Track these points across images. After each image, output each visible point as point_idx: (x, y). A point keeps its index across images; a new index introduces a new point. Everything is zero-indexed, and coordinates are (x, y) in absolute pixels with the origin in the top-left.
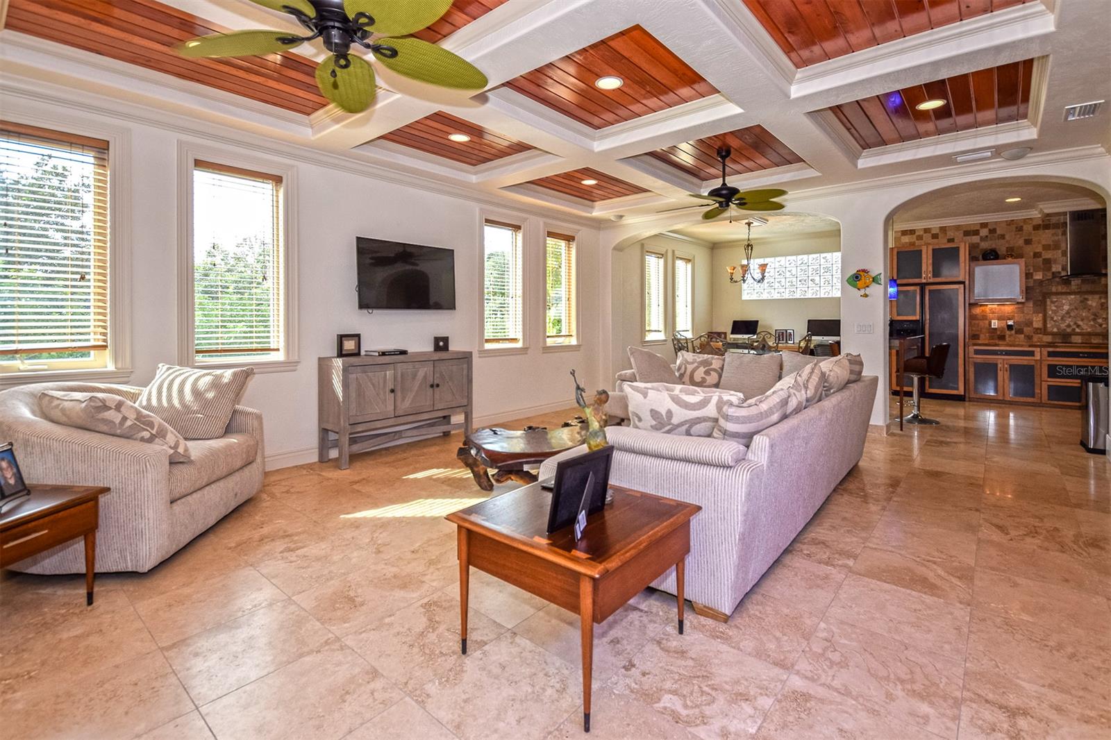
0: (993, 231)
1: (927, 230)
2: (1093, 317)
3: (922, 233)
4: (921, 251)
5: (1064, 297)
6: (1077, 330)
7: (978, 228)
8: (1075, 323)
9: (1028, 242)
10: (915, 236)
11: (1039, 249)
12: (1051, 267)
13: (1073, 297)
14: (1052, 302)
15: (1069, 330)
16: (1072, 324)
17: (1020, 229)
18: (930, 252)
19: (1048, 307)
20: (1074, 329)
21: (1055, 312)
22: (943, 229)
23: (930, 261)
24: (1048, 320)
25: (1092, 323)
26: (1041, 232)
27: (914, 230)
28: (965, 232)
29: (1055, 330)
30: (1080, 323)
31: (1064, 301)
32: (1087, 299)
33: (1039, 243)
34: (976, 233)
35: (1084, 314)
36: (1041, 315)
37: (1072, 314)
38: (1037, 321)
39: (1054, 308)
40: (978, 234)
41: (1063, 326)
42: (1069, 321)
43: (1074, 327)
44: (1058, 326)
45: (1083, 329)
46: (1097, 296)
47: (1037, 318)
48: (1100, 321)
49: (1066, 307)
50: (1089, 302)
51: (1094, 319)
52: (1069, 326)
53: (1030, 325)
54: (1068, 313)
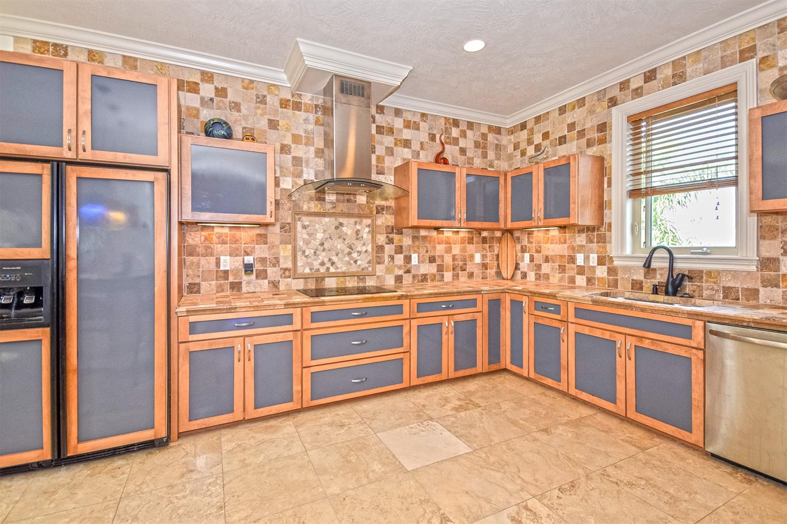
0: (221, 92)
2: (348, 250)
5: (317, 219)
6: (332, 270)
7: (197, 78)
8: (330, 260)
9: (273, 125)
11: (288, 141)
12: (302, 172)
13: (327, 219)
14: (304, 227)
15: (323, 270)
16: (326, 260)
17: (262, 100)
19: (299, 235)
20: (328, 269)
21: (307, 243)
24: (299, 254)
25: (347, 259)
26: (289, 112)
29: (307, 271)
30: (335, 259)
31: (317, 226)
32: (341, 224)
33: (288, 130)
34: (194, 88)
35: (339, 247)
36: (290, 247)
37: (326, 246)
38: (285, 258)
39: (306, 236)
40: (197, 91)
41: (316, 264)
42: (323, 257)
43: (328, 265)
44: (310, 265)
45: (337, 268)
46: (352, 220)
47: (285, 252)
48: (355, 255)
49: (320, 236)
50: (344, 229)
51: (349, 254)
52: (323, 264)
53: (276, 262)
54: (322, 244)
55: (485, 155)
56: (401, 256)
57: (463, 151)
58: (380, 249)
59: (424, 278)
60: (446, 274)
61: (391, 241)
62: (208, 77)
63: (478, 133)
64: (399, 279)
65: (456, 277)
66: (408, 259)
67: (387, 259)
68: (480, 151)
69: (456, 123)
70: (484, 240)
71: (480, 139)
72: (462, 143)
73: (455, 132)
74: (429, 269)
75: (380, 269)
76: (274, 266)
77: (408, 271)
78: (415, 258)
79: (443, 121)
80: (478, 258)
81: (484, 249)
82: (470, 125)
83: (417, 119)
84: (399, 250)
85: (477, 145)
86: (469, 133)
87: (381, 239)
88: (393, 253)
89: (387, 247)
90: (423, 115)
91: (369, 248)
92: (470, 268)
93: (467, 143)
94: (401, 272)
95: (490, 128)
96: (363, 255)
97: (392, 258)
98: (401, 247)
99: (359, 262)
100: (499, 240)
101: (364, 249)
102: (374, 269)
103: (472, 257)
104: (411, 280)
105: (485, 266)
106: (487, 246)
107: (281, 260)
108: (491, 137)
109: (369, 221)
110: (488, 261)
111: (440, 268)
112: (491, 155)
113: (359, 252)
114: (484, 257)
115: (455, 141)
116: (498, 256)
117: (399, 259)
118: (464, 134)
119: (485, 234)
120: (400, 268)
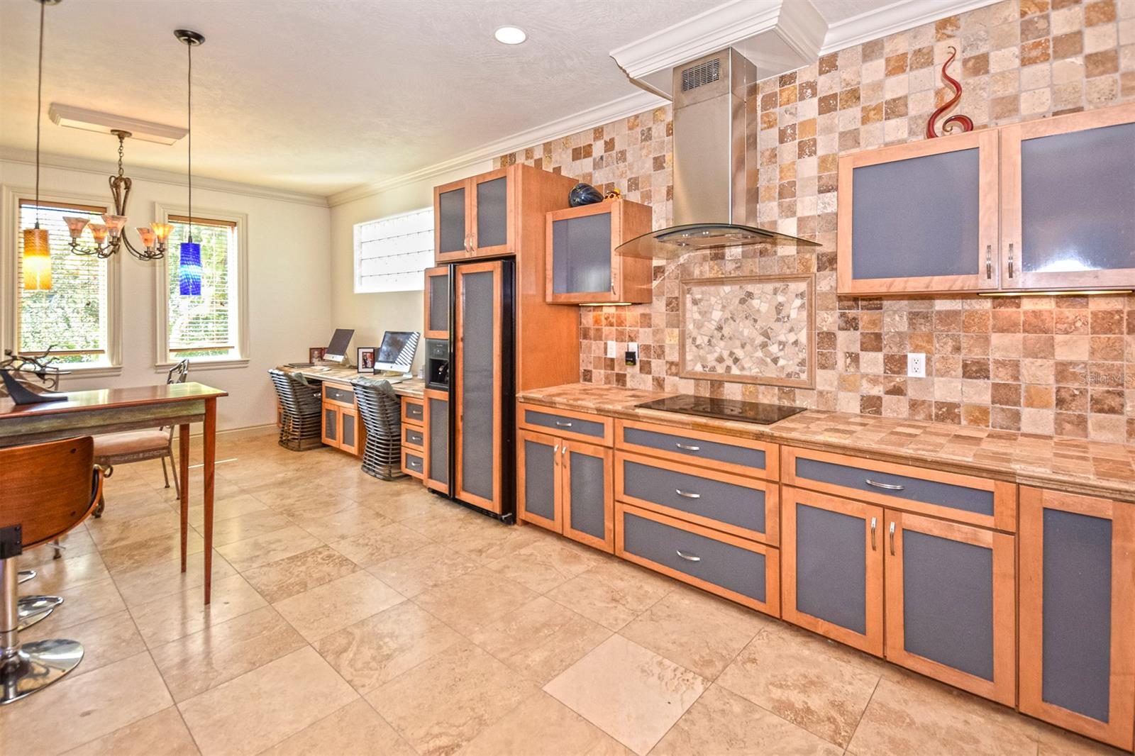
2: (762, 339)
5: (712, 289)
6: (735, 371)
8: (731, 354)
9: (659, 163)
13: (727, 289)
14: (695, 302)
15: (720, 369)
16: (726, 354)
17: (647, 135)
19: (688, 315)
20: (728, 368)
21: (699, 326)
24: (689, 342)
25: (759, 354)
29: (699, 368)
30: (739, 353)
31: (713, 300)
32: (750, 295)
34: (588, 152)
35: (746, 333)
36: (676, 331)
37: (726, 331)
38: (672, 347)
39: (697, 316)
40: (590, 154)
41: (711, 359)
42: (721, 348)
43: (729, 362)
44: (703, 360)
45: (743, 368)
46: (769, 287)
47: (671, 339)
48: (774, 349)
49: (717, 315)
50: (755, 303)
51: (764, 345)
52: (720, 360)
53: (661, 353)
54: (720, 328)
56: (878, 357)
58: (828, 338)
59: (948, 412)
60: (1027, 412)
61: (851, 324)
62: (599, 133)
64: (871, 405)
65: (1072, 425)
66: (897, 364)
67: (841, 362)
74: (965, 392)
75: (825, 379)
76: (659, 357)
77: (897, 391)
78: (916, 364)
84: (874, 342)
87: (829, 320)
88: (856, 348)
89: (842, 337)
90: (944, 24)
91: (803, 336)
94: (877, 391)
96: (790, 350)
97: (855, 358)
98: (878, 337)
99: (781, 362)
101: (792, 337)
102: (812, 377)
104: (904, 411)
107: (667, 350)
109: (802, 286)
111: (1006, 395)
113: (782, 344)
117: (873, 362)
120: (874, 381)
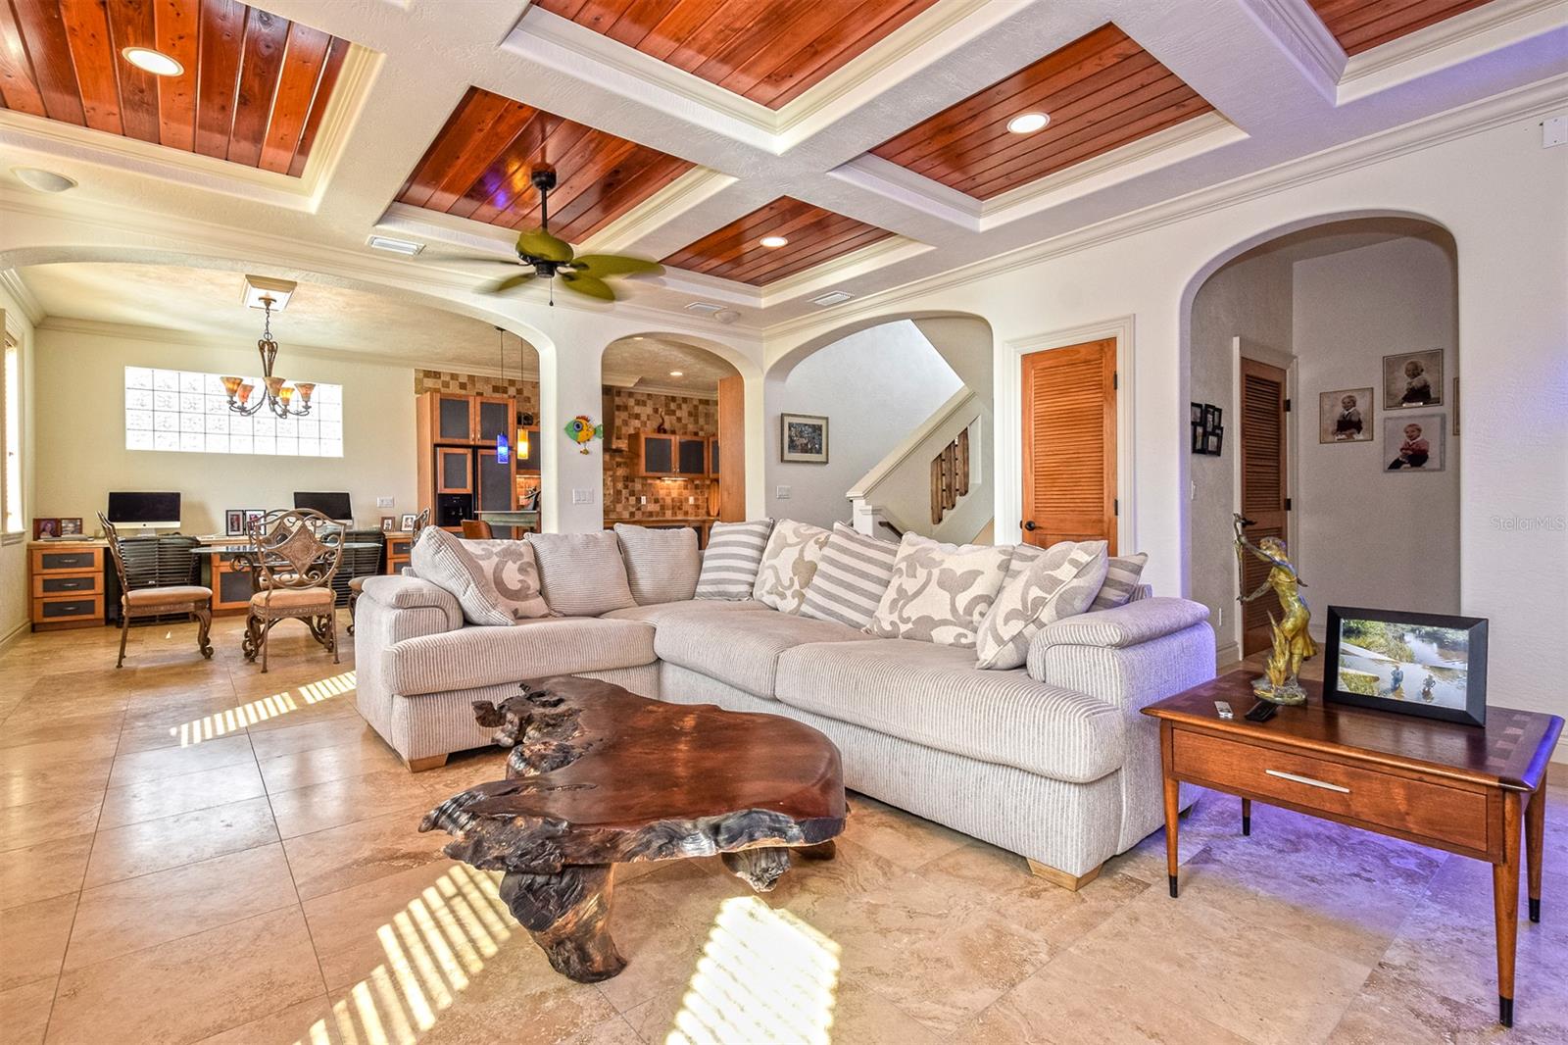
0: (520, 392)
1: (454, 376)
3: (448, 379)
4: (468, 402)
10: (440, 381)
18: (478, 407)
22: (471, 378)
23: (478, 419)
27: (439, 373)
28: (494, 387)
34: (505, 391)
40: (506, 392)
55: (696, 422)
56: (634, 498)
57: (679, 419)
58: (619, 493)
59: (651, 514)
60: (667, 511)
61: (626, 487)
62: (512, 382)
63: (691, 406)
64: (632, 514)
65: (675, 514)
66: (639, 500)
67: (624, 501)
68: (692, 419)
69: (673, 399)
70: (697, 487)
71: (692, 410)
72: (678, 413)
73: (673, 406)
74: (652, 507)
75: (619, 508)
77: (639, 509)
78: (643, 499)
79: (663, 398)
80: (691, 500)
81: (697, 493)
82: (685, 400)
83: (645, 398)
84: (632, 493)
85: (690, 414)
86: (684, 406)
87: (620, 486)
88: (628, 495)
89: (624, 491)
90: (649, 395)
91: (612, 492)
92: (685, 507)
93: (683, 413)
94: (634, 510)
95: (701, 401)
97: (628, 499)
98: (634, 491)
100: (709, 487)
102: (615, 507)
103: (687, 500)
104: (641, 515)
105: (697, 507)
106: (699, 491)
108: (700, 407)
109: (611, 473)
110: (700, 502)
111: (663, 508)
112: (702, 421)
114: (696, 499)
115: (673, 413)
116: (707, 499)
117: (632, 500)
118: (680, 407)
119: (697, 482)
120: (633, 506)
